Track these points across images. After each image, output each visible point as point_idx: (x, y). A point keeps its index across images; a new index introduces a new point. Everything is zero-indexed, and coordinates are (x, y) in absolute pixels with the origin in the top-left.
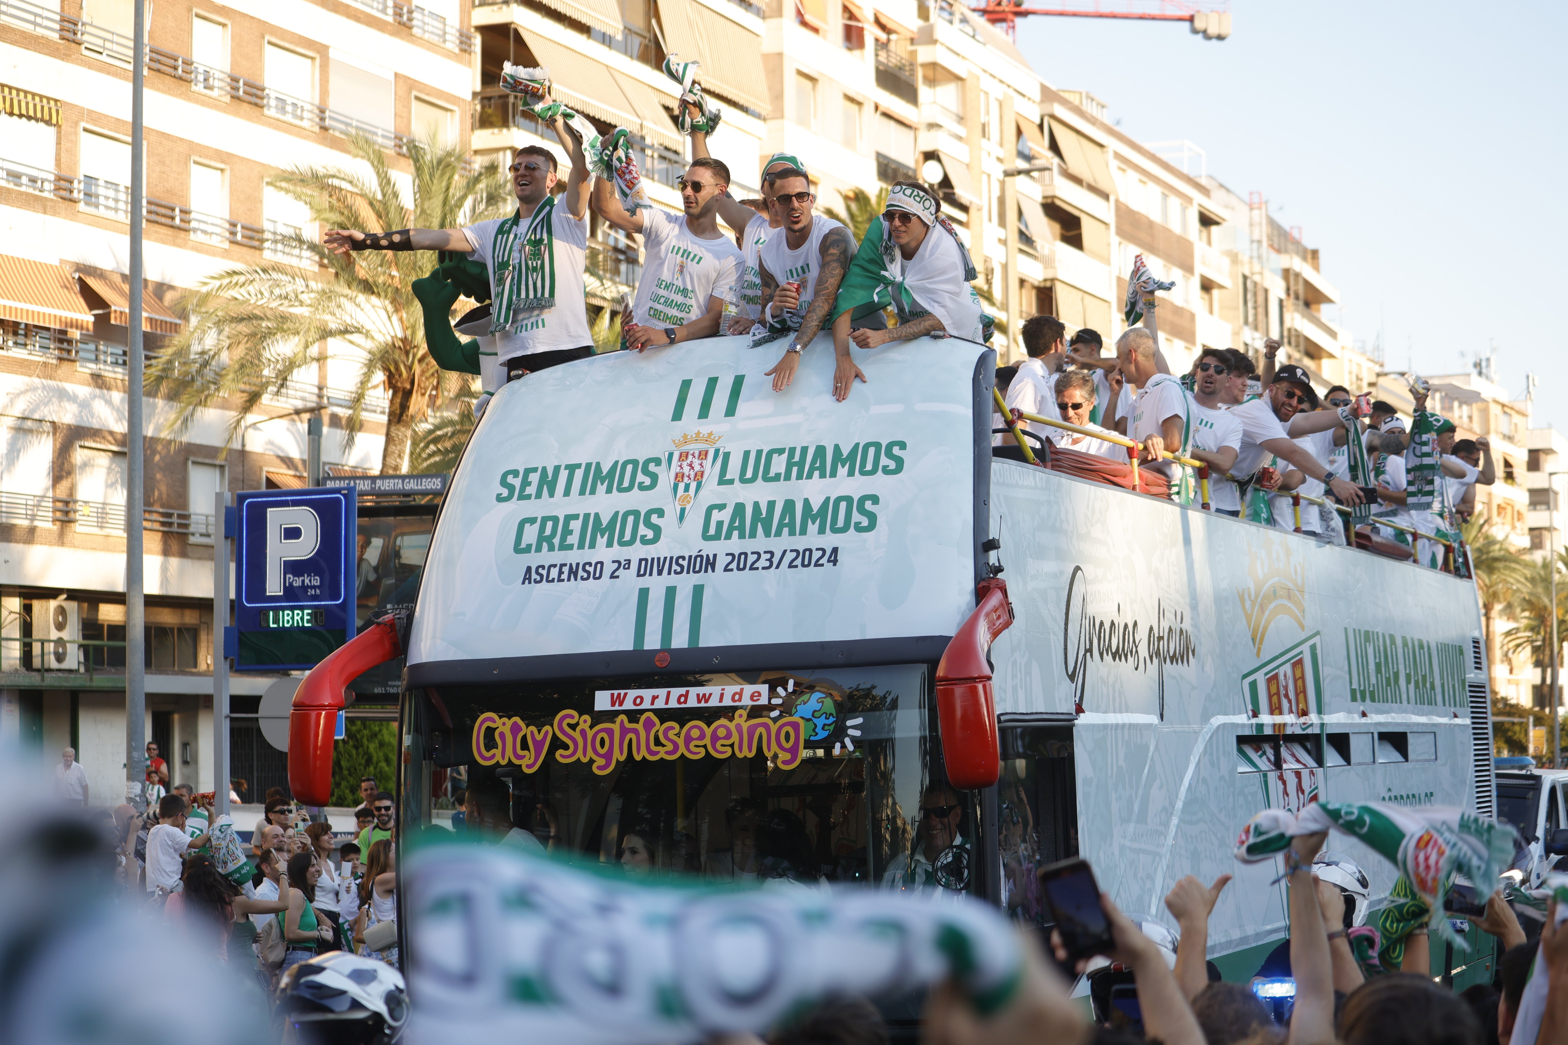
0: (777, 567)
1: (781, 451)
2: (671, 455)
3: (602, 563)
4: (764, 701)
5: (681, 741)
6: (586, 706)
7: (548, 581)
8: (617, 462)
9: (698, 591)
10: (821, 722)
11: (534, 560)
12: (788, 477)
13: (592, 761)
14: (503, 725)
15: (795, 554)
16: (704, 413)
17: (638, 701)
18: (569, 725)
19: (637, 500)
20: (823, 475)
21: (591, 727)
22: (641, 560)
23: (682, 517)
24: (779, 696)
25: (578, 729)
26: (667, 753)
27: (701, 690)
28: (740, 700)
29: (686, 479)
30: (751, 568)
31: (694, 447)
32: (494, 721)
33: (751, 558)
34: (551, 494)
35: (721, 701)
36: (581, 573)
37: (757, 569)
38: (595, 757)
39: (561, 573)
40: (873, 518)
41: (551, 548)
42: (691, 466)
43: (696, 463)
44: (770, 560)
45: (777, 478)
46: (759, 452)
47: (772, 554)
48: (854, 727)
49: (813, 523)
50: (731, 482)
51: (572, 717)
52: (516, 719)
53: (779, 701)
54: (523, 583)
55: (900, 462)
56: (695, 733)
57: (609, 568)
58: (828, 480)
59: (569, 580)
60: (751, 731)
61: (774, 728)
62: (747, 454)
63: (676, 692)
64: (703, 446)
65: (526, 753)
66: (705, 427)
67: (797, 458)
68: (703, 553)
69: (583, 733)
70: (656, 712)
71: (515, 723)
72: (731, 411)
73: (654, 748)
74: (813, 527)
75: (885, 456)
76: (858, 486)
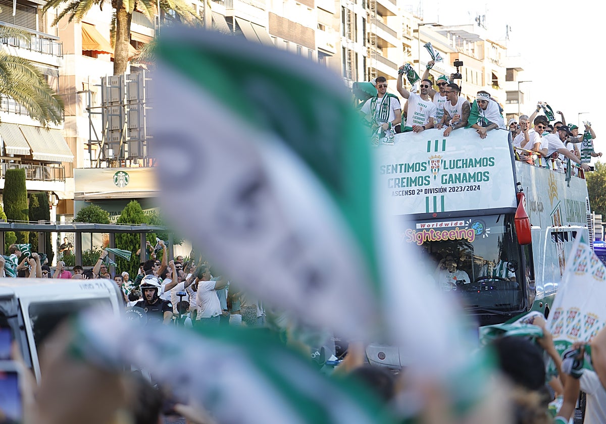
0: (464, 191)
1: (460, 160)
2: (429, 161)
3: (414, 190)
4: (463, 225)
5: (441, 236)
6: (414, 228)
7: (399, 195)
8: (413, 163)
9: (443, 197)
10: (479, 230)
11: (394, 190)
12: (463, 167)
15: (468, 187)
16: (436, 150)
17: (429, 226)
18: (409, 233)
19: (420, 173)
21: (416, 233)
22: (425, 189)
23: (435, 178)
25: (412, 234)
26: (437, 239)
27: (446, 223)
28: (457, 225)
29: (434, 168)
30: (456, 191)
31: (435, 159)
33: (456, 189)
34: (396, 172)
35: (452, 225)
36: (408, 193)
37: (458, 191)
38: (417, 241)
39: (403, 193)
40: (488, 177)
41: (399, 187)
42: (435, 164)
43: (437, 164)
44: (461, 189)
45: (460, 167)
46: (454, 161)
47: (462, 187)
48: (488, 231)
50: (448, 168)
51: (410, 231)
53: (467, 225)
54: (392, 196)
55: (493, 163)
56: (445, 234)
57: (416, 192)
58: (474, 168)
59: (405, 195)
60: (460, 232)
61: (466, 232)
62: (451, 161)
63: (439, 223)
64: (438, 159)
66: (437, 154)
67: (465, 162)
68: (442, 187)
69: (414, 235)
70: (434, 228)
72: (444, 150)
73: (433, 238)
74: (472, 180)
75: (490, 161)
76: (483, 169)
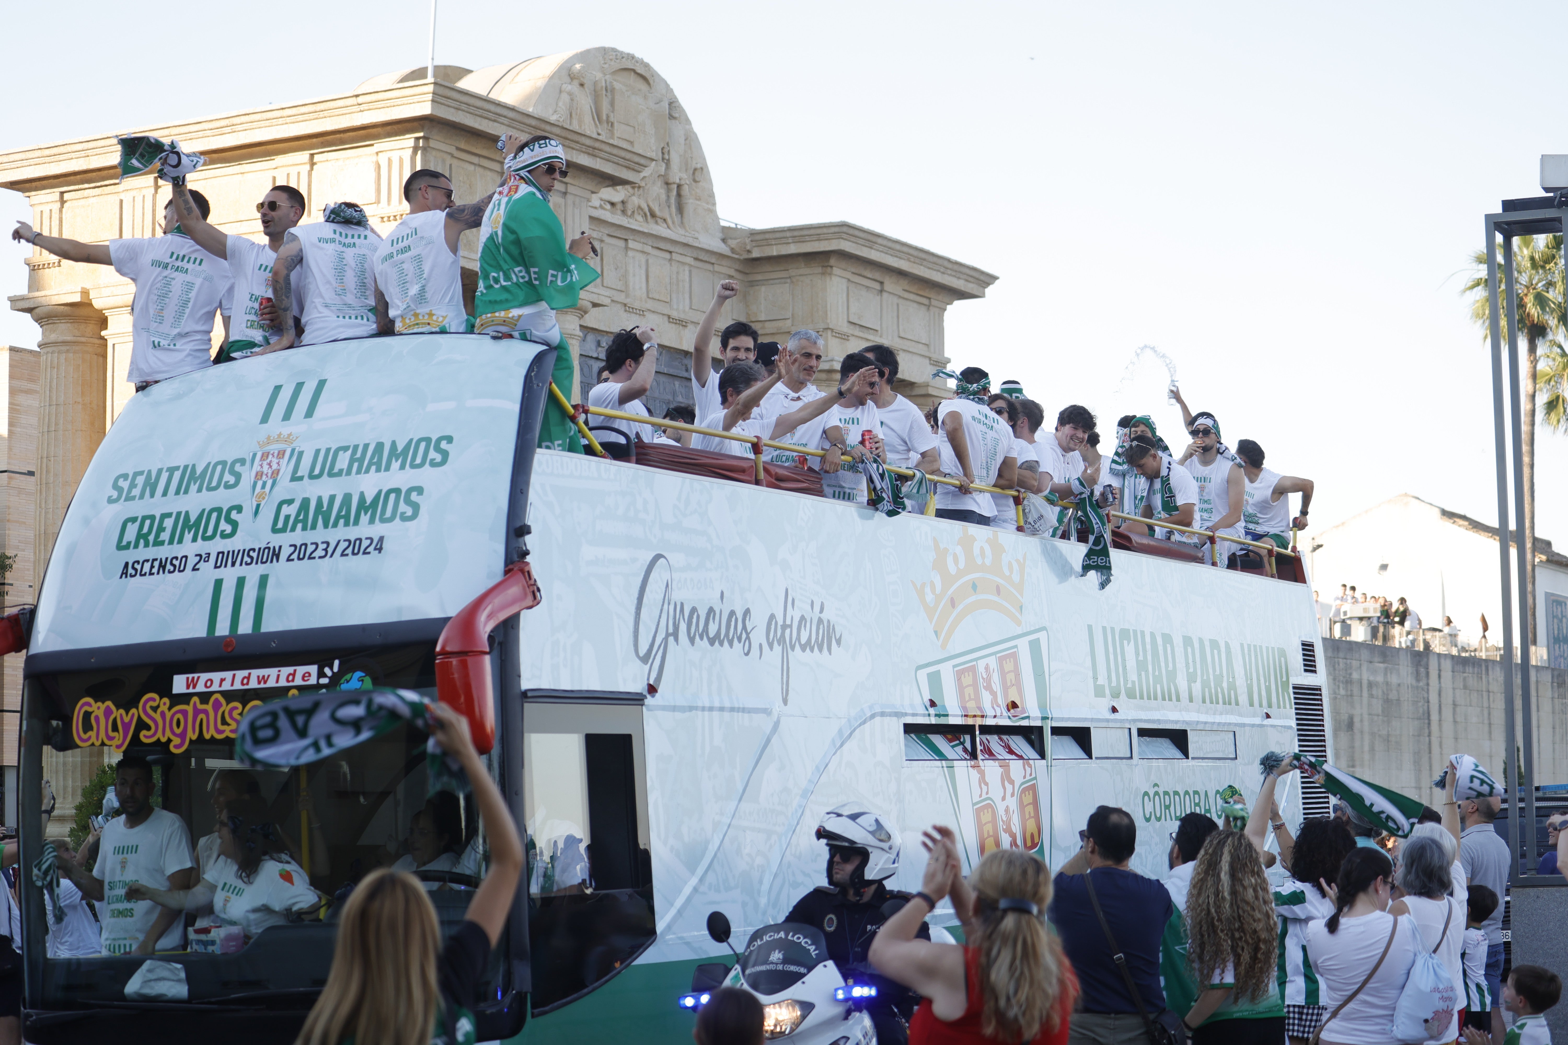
0: (331, 556)
1: (346, 449)
2: (255, 455)
3: (186, 557)
4: (313, 681)
6: (165, 690)
7: (141, 575)
8: (209, 464)
9: (263, 581)
11: (131, 556)
12: (349, 473)
13: (169, 741)
14: (97, 708)
15: (347, 543)
16: (287, 416)
17: (209, 684)
18: (151, 707)
19: (219, 498)
20: (378, 470)
21: (170, 709)
22: (219, 553)
23: (256, 513)
24: (325, 676)
25: (159, 711)
26: (232, 731)
27: (262, 672)
28: (293, 680)
29: (264, 477)
30: (310, 558)
31: (274, 448)
32: (89, 705)
33: (311, 548)
34: (152, 495)
35: (277, 682)
36: (169, 567)
37: (314, 558)
38: (172, 737)
39: (152, 567)
40: (416, 507)
41: (147, 545)
42: (270, 465)
43: (275, 462)
44: (326, 550)
45: (340, 473)
46: (328, 450)
47: (328, 544)
49: (366, 514)
50: (301, 478)
51: (154, 700)
52: (109, 703)
53: (326, 681)
54: (121, 577)
55: (445, 455)
57: (192, 561)
58: (382, 474)
59: (158, 573)
62: (318, 451)
63: (241, 674)
64: (281, 446)
65: (115, 734)
66: (286, 429)
67: (358, 455)
68: (271, 546)
69: (163, 714)
70: (224, 693)
71: (108, 707)
72: (310, 414)
73: (221, 727)
74: (365, 518)
75: (434, 450)
76: (407, 479)
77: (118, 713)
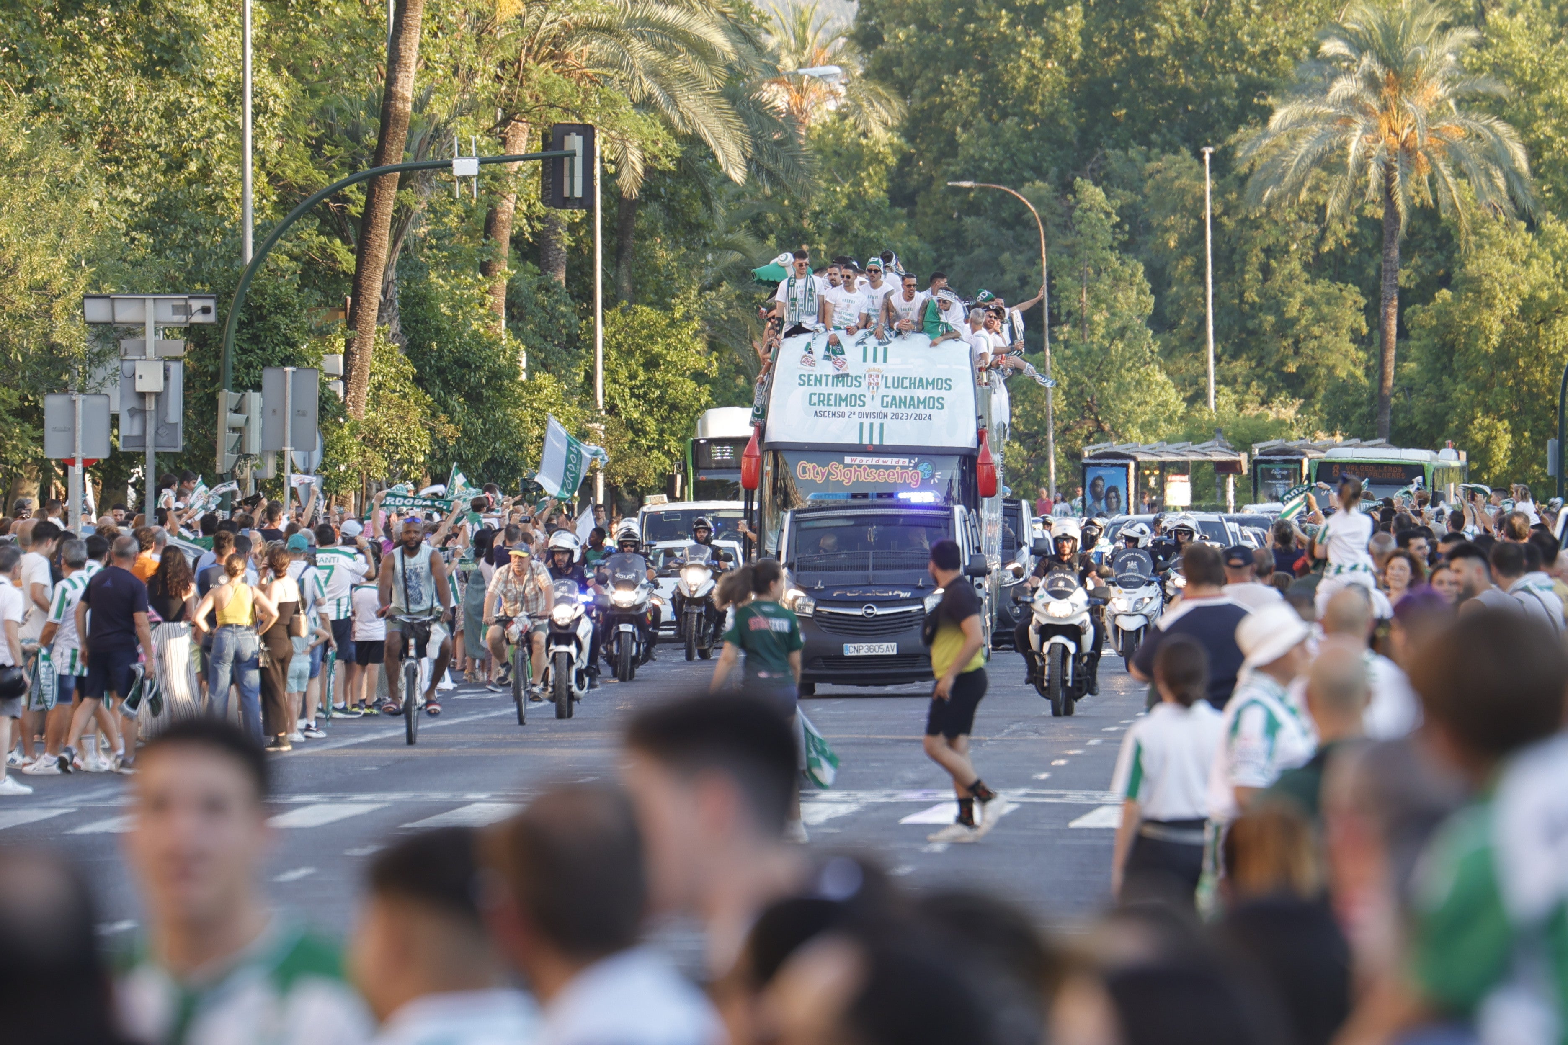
0: (909, 419)
1: (907, 378)
2: (865, 375)
3: (844, 412)
4: (907, 464)
5: (876, 476)
6: (842, 461)
7: (824, 417)
9: (882, 425)
10: (926, 473)
11: (818, 408)
12: (910, 388)
14: (809, 466)
15: (916, 415)
16: (875, 360)
17: (861, 461)
18: (835, 467)
19: (853, 390)
20: (923, 388)
21: (843, 469)
22: (859, 412)
23: (873, 398)
25: (838, 469)
26: (871, 479)
27: (884, 459)
28: (898, 464)
29: (872, 384)
30: (900, 419)
31: (874, 373)
32: (805, 464)
33: (900, 416)
34: (821, 385)
35: (891, 463)
36: (837, 415)
37: (903, 419)
38: (844, 480)
39: (829, 414)
40: (942, 405)
41: (824, 405)
42: (873, 380)
43: (875, 379)
44: (907, 416)
45: (906, 387)
46: (898, 378)
48: (938, 475)
49: (921, 405)
50: (890, 387)
53: (912, 465)
54: (814, 417)
55: (950, 386)
56: (882, 474)
57: (847, 414)
58: (925, 390)
59: (833, 417)
60: (902, 474)
61: (910, 474)
62: (894, 377)
63: (875, 459)
64: (877, 373)
65: (818, 476)
66: (877, 366)
67: (913, 381)
68: (882, 412)
69: (840, 471)
70: (868, 465)
71: (814, 465)
72: (885, 361)
73: (866, 477)
75: (945, 383)
76: (936, 393)
77: (819, 469)
